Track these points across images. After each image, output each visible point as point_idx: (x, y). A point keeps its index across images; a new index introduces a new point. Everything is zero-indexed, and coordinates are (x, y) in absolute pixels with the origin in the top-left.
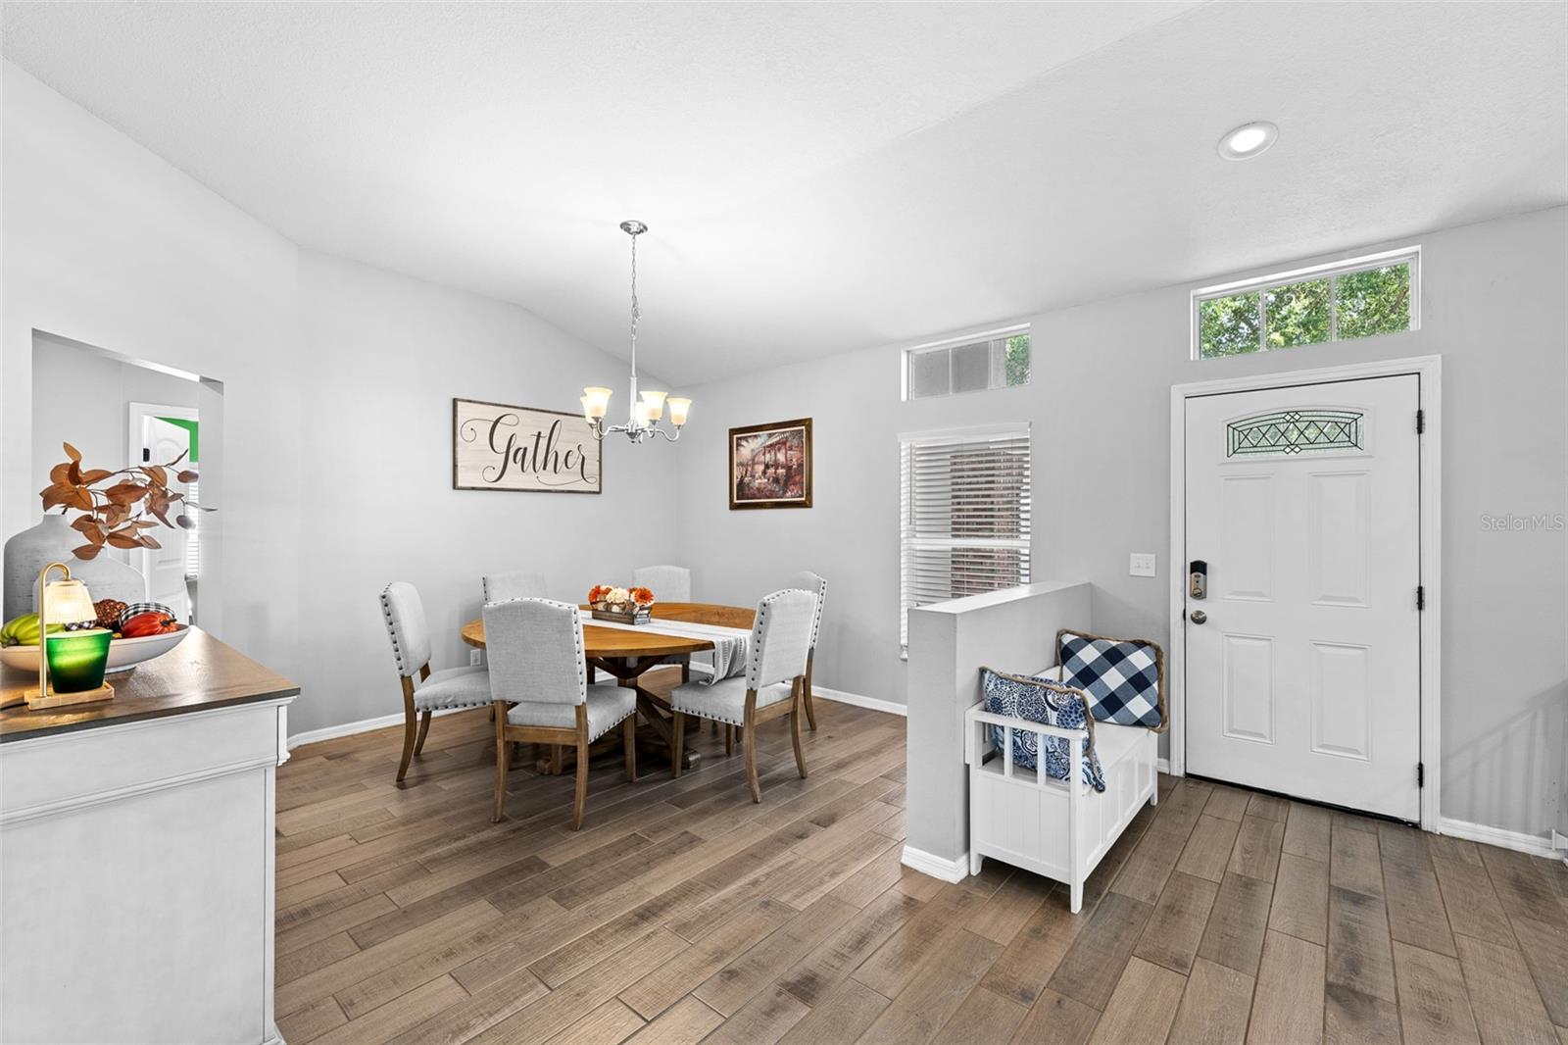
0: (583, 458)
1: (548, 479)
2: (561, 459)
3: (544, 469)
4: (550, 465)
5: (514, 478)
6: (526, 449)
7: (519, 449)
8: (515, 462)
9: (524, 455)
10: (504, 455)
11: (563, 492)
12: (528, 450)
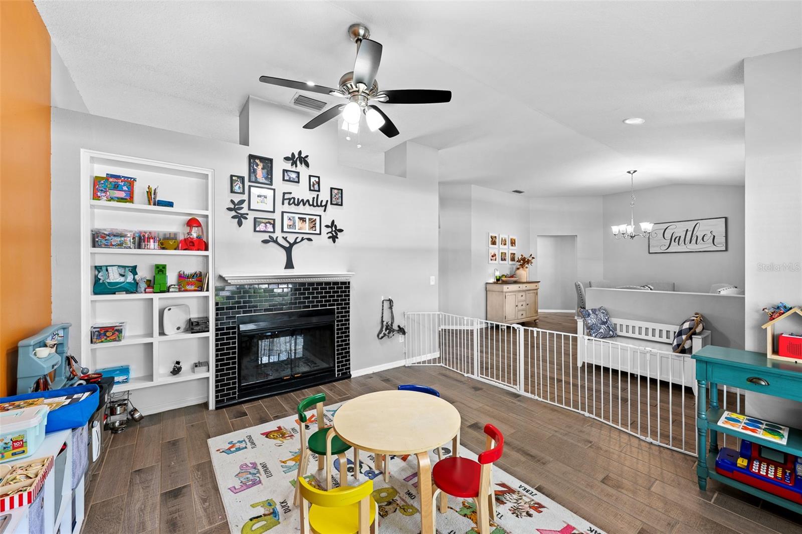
0: (714, 237)
1: (693, 247)
2: (700, 238)
3: (690, 243)
4: (694, 241)
5: (674, 247)
6: (680, 237)
7: (676, 238)
8: (675, 242)
9: (679, 239)
10: (669, 240)
11: (700, 252)
12: (681, 238)
